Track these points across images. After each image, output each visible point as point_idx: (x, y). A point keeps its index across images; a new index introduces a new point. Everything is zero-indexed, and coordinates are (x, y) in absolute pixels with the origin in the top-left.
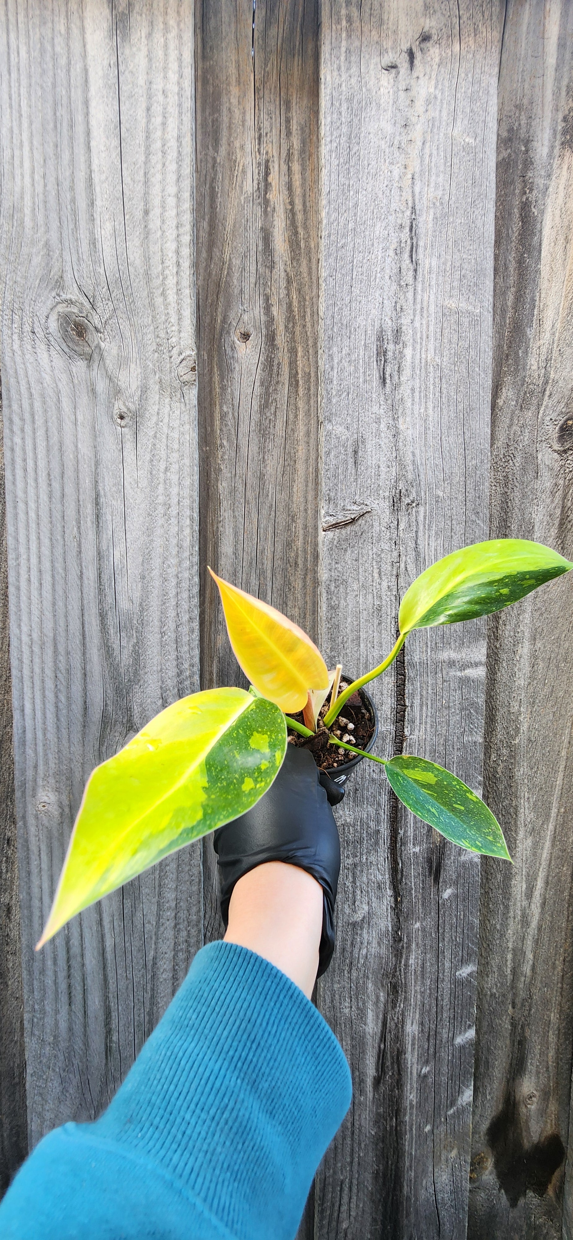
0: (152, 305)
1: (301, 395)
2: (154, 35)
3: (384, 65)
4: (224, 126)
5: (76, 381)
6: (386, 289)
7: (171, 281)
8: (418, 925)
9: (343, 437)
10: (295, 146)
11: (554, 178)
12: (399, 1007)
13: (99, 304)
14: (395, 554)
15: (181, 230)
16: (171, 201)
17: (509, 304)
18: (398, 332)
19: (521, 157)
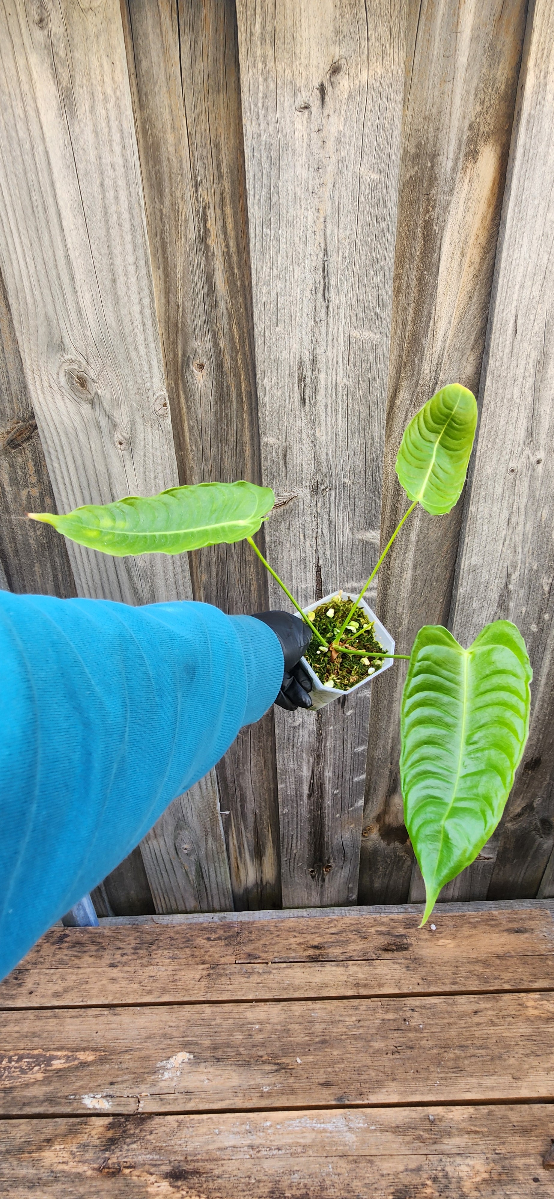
0: (129, 359)
1: (245, 409)
2: (96, 107)
3: (297, 106)
4: (166, 177)
5: (85, 420)
6: (304, 325)
7: (140, 338)
8: (331, 728)
9: (276, 446)
10: (227, 189)
11: (455, 193)
12: (321, 765)
13: (91, 360)
14: (314, 523)
15: (142, 295)
16: (131, 269)
17: (410, 318)
18: (314, 361)
19: (427, 173)
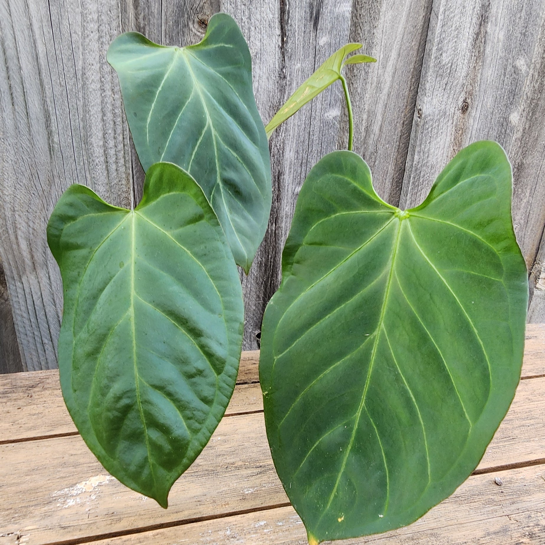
8: (298, 66)
12: (281, 136)
